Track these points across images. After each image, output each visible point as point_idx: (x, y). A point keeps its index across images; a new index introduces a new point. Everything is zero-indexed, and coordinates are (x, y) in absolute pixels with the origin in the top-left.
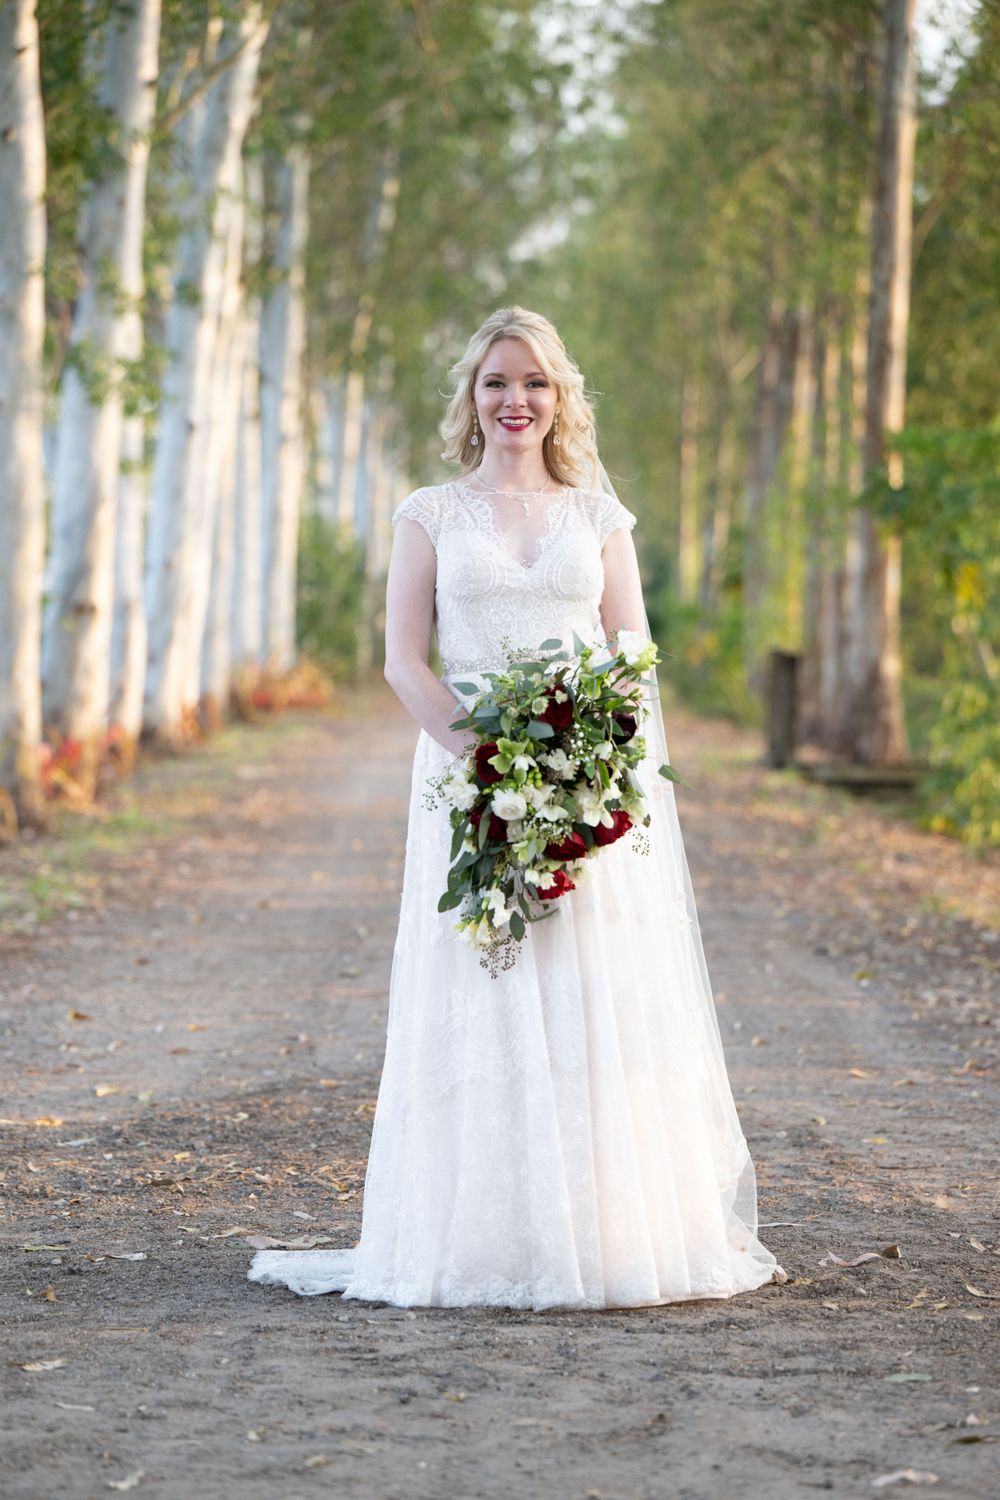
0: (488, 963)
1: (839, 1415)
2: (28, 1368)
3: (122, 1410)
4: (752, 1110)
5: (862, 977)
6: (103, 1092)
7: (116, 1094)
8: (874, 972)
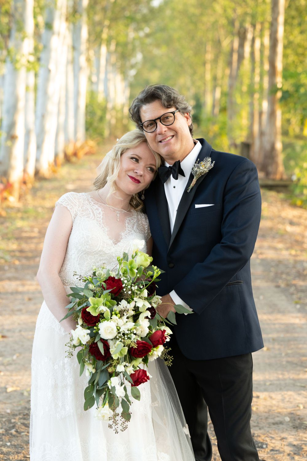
0: (113, 426)
4: (271, 398)
5: (297, 303)
6: (10, 390)
7: (15, 391)
8: (300, 299)
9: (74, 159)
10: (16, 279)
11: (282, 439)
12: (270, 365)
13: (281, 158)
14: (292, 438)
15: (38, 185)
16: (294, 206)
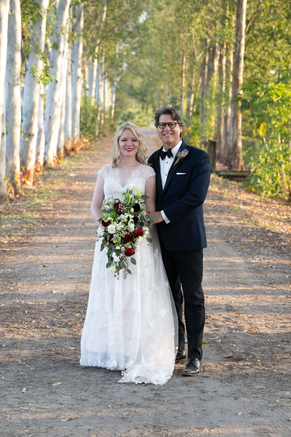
1: (246, 399)
2: (53, 385)
3: (77, 398)
4: (215, 298)
5: (239, 251)
6: (54, 292)
7: (58, 293)
8: (242, 249)
9: (72, 154)
10: (44, 235)
11: (220, 315)
12: (216, 283)
13: (242, 154)
14: (225, 315)
15: (46, 173)
16: (249, 192)
